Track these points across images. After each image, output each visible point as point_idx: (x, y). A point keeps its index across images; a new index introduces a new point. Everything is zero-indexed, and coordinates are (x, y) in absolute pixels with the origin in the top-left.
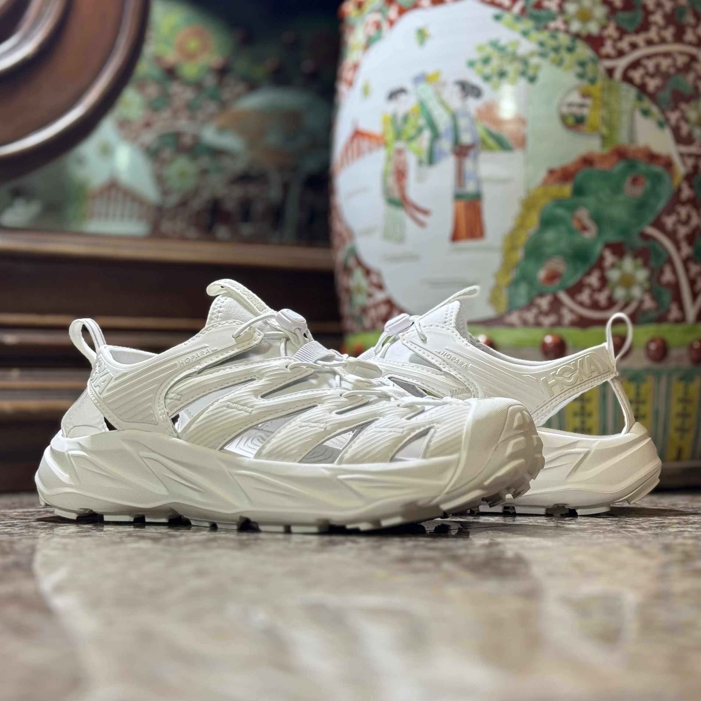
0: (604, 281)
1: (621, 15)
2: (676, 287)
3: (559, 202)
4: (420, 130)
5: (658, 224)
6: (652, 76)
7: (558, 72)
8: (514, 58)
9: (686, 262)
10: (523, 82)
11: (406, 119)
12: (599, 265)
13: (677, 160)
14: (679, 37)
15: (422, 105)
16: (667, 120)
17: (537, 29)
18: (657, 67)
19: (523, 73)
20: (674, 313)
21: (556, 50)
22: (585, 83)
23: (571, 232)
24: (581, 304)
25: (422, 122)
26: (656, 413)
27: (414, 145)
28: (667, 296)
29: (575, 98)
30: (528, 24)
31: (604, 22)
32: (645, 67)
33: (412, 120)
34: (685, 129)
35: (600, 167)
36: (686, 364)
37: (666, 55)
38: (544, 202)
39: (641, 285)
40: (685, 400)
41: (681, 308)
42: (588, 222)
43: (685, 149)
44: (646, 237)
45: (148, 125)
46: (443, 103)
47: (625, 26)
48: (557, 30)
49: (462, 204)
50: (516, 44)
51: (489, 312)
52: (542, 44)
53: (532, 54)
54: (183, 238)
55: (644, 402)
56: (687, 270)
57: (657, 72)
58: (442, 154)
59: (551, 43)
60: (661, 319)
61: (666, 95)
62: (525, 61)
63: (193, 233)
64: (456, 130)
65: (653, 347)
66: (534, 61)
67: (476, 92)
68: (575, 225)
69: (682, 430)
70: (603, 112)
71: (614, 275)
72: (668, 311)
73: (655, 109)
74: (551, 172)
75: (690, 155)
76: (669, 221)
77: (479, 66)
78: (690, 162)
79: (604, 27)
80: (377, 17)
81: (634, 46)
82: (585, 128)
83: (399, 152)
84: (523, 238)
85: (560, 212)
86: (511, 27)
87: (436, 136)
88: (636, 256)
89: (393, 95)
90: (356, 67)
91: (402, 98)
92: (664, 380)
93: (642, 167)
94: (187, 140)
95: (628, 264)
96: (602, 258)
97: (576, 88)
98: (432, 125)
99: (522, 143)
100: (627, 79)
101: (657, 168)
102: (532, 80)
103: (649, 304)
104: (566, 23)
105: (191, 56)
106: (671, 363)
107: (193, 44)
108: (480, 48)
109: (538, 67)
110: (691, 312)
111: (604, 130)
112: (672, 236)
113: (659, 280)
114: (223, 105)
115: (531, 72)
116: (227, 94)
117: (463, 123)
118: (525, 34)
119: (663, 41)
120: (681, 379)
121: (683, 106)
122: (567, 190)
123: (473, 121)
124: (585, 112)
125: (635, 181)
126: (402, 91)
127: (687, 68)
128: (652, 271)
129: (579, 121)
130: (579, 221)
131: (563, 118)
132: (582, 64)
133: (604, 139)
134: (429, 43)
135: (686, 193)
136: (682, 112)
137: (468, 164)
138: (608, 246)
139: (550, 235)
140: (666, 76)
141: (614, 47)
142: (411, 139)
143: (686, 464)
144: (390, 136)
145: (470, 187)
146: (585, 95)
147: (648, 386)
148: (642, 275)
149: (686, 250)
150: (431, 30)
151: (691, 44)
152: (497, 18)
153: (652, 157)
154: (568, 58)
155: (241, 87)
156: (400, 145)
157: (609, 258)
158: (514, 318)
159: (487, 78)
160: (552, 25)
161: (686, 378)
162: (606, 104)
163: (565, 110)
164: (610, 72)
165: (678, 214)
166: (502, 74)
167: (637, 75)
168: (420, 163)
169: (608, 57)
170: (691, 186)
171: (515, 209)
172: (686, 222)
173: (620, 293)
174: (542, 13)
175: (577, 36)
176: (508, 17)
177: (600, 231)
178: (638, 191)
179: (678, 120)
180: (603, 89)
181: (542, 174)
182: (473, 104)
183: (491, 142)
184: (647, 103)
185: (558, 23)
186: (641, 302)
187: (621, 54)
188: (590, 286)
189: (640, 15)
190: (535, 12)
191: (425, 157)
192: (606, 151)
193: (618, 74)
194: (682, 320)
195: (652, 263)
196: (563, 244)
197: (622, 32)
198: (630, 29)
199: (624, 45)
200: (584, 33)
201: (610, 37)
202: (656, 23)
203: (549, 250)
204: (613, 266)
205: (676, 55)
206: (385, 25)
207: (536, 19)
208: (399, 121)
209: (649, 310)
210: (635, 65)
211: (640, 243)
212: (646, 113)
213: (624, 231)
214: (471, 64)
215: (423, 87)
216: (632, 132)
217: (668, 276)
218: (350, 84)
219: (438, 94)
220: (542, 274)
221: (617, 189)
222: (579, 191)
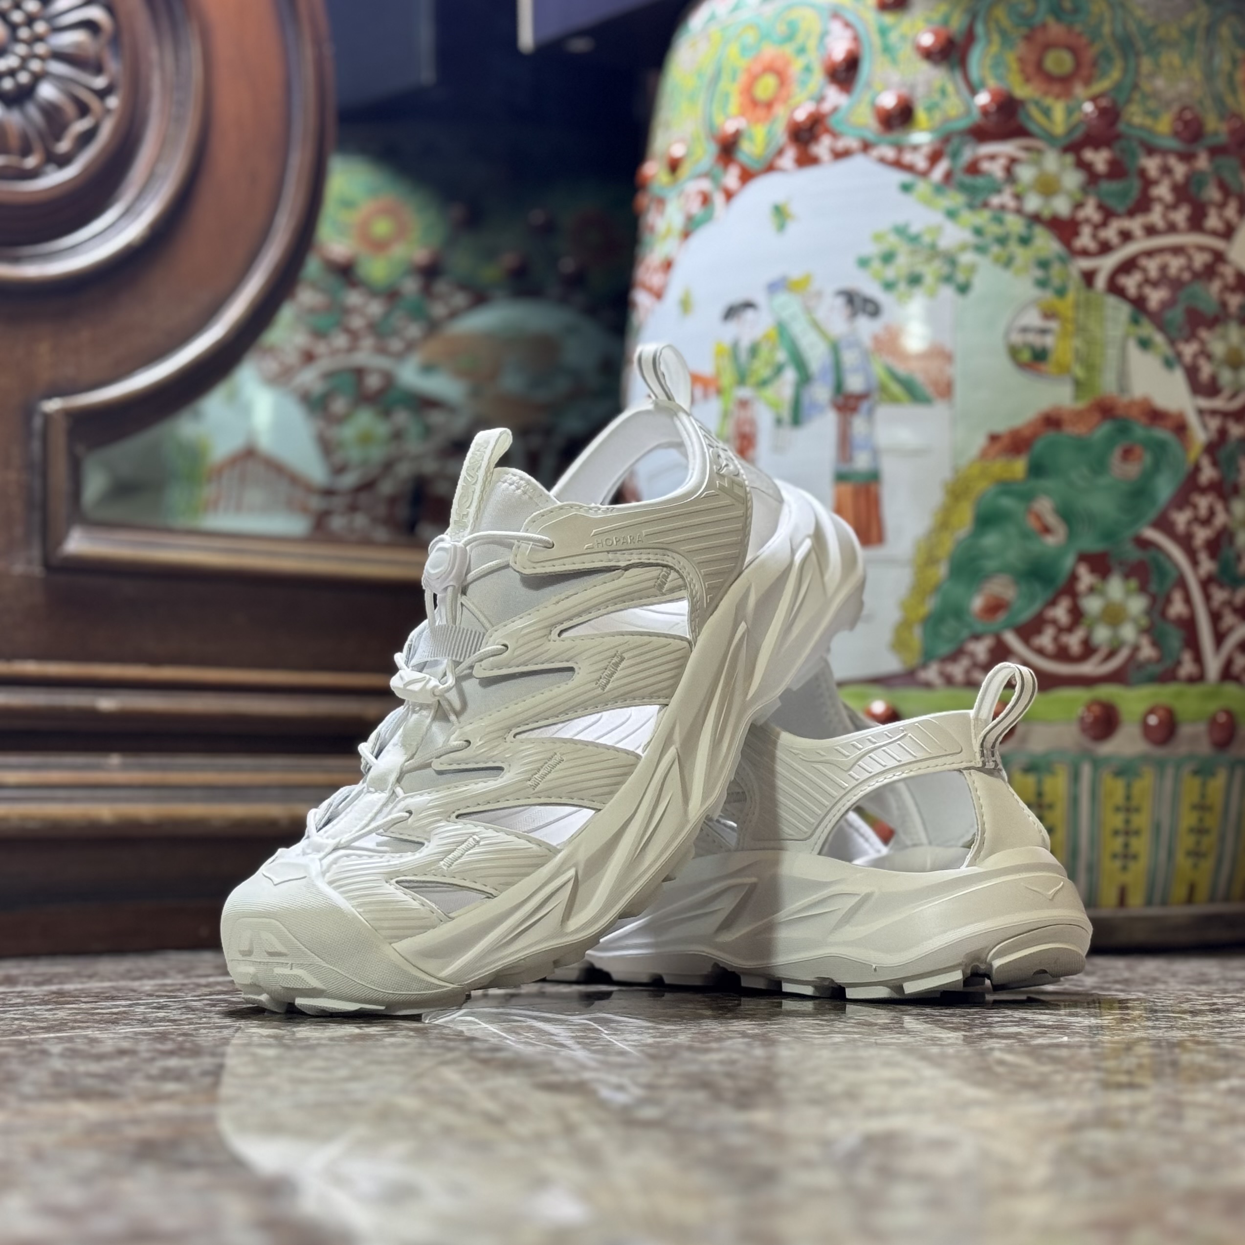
0: (1077, 614)
1: (1106, 186)
2: (1189, 625)
3: (1005, 487)
4: (779, 370)
5: (1164, 524)
6: (1155, 284)
7: (1006, 276)
8: (934, 252)
9: (1206, 584)
10: (947, 292)
11: (754, 351)
12: (1070, 589)
13: (1193, 421)
14: (1196, 223)
15: (782, 329)
16: (1179, 355)
17: (971, 207)
18: (1163, 269)
19: (948, 279)
20: (1188, 667)
21: (1002, 241)
22: (1048, 295)
23: (1026, 535)
24: (1040, 652)
25: (781, 356)
26: (1157, 828)
27: (769, 392)
28: (1175, 639)
29: (1033, 318)
30: (955, 199)
31: (1079, 196)
32: (1144, 270)
33: (764, 353)
34: (1206, 370)
35: (1071, 430)
36: (1205, 748)
37: (1177, 250)
38: (982, 486)
39: (1135, 621)
40: (1202, 807)
41: (1198, 659)
42: (1052, 520)
43: (1205, 403)
44: (1144, 544)
45: (309, 357)
46: (816, 325)
47: (1112, 203)
48: (1003, 208)
49: (847, 489)
50: (939, 230)
51: (891, 664)
52: (978, 231)
53: (964, 248)
54: (366, 542)
55: (1137, 810)
56: (1208, 598)
57: (1163, 279)
58: (816, 407)
59: (994, 229)
60: (1168, 676)
61: (1177, 314)
62: (951, 260)
63: (381, 534)
64: (838, 368)
65: (1153, 720)
66: (967, 258)
67: (872, 308)
68: (1031, 523)
69: (1196, 854)
70: (1077, 343)
71: (1092, 605)
72: (1179, 663)
73: (1159, 338)
74: (994, 438)
75: (1214, 413)
76: (1181, 519)
77: (876, 265)
78: (1214, 423)
79: (1079, 205)
80: (705, 185)
81: (1126, 236)
82: (1049, 367)
83: (743, 404)
84: (948, 545)
85: (1007, 502)
86: (927, 203)
87: (805, 379)
88: (1127, 576)
89: (732, 312)
90: (668, 265)
91: (749, 315)
92: (1170, 772)
93: (1140, 431)
94: (373, 382)
95: (1116, 587)
96: (1074, 578)
97: (1035, 302)
98: (799, 362)
99: (946, 390)
100: (1115, 289)
101: (1162, 433)
102: (963, 289)
103: (1147, 651)
104: (1018, 197)
105: (379, 246)
106: (1180, 748)
107: (382, 228)
108: (878, 238)
109: (972, 269)
110: (1213, 665)
111: (1079, 372)
112: (1186, 542)
113: (1163, 614)
114: (433, 327)
115: (961, 277)
116: (439, 310)
117: (849, 358)
118: (952, 214)
119: (1172, 228)
120: (1196, 773)
121: (1204, 334)
122: (1019, 467)
123: (866, 355)
124: (1049, 341)
125: (1127, 454)
126: (748, 305)
127: (1210, 272)
128: (1154, 599)
129: (1040, 356)
130: (1039, 517)
131: (1014, 352)
132: (1044, 264)
133: (1078, 385)
134: (792, 228)
135: (1208, 473)
136: (1203, 343)
137: (859, 424)
138: (1084, 558)
139: (991, 540)
140: (1176, 285)
141: (1094, 236)
142: (763, 383)
143: (1201, 908)
144: (727, 379)
145: (862, 462)
146: (1049, 315)
147: (1145, 783)
148: (1137, 605)
149: (1207, 565)
150: (794, 208)
151: (1214, 233)
152: (906, 188)
153: (1155, 416)
154: (1021, 254)
155: (460, 299)
156: (745, 393)
157: (1086, 578)
158: (931, 673)
159: (889, 286)
160: (995, 200)
161: (1204, 771)
162: (1081, 330)
163: (1017, 338)
164: (1089, 277)
165: (1195, 507)
166: (915, 280)
167: (1130, 283)
168: (779, 422)
169: (1085, 253)
170: (1215, 463)
171: (936, 497)
172: (1206, 522)
173: (1102, 635)
174: (980, 181)
175: (1035, 219)
176: (923, 187)
177: (1072, 534)
178: (1133, 470)
179: (1195, 356)
180: (1077, 306)
181: (980, 441)
182: (866, 327)
183: (896, 389)
184: (1147, 329)
185: (1006, 198)
186: (1136, 649)
187: (1105, 248)
188: (1054, 622)
189: (1136, 184)
190: (968, 180)
191: (786, 414)
192: (1081, 405)
193: (1101, 282)
194: (1198, 678)
195: (1153, 587)
196: (1013, 555)
197: (1108, 214)
198: (1121, 209)
199: (1110, 233)
200: (1046, 213)
201: (1087, 221)
202: (1160, 199)
203: (990, 565)
204: (1092, 590)
205: (1192, 251)
206: (718, 199)
207: (970, 191)
208: (743, 356)
209: (1149, 661)
210: (1128, 266)
211: (1134, 554)
212: (1145, 344)
213: (1109, 535)
214: (864, 263)
215: (782, 298)
216: (1123, 375)
217: (1177, 608)
218: (658, 295)
219: (808, 310)
220: (977, 603)
221: (1099, 466)
222: (1037, 470)
